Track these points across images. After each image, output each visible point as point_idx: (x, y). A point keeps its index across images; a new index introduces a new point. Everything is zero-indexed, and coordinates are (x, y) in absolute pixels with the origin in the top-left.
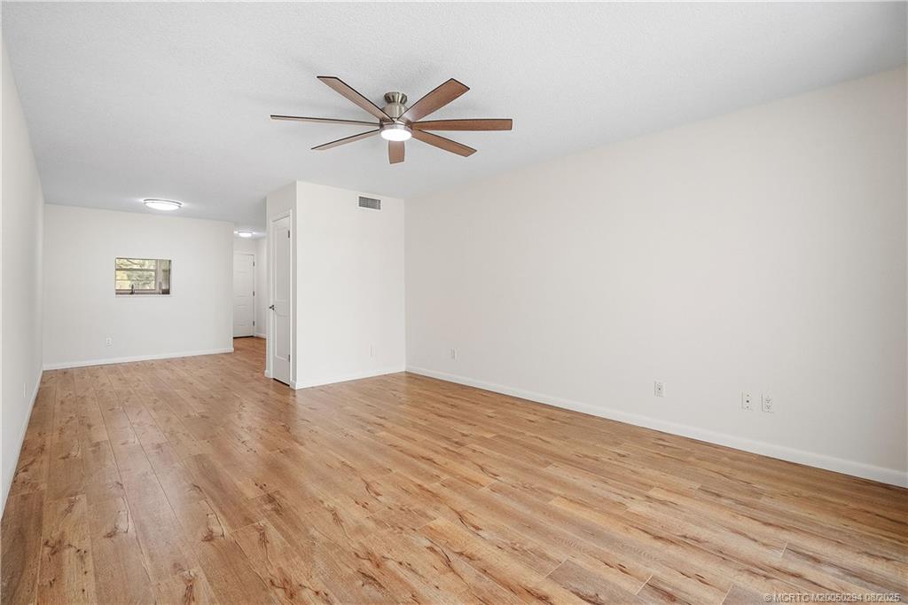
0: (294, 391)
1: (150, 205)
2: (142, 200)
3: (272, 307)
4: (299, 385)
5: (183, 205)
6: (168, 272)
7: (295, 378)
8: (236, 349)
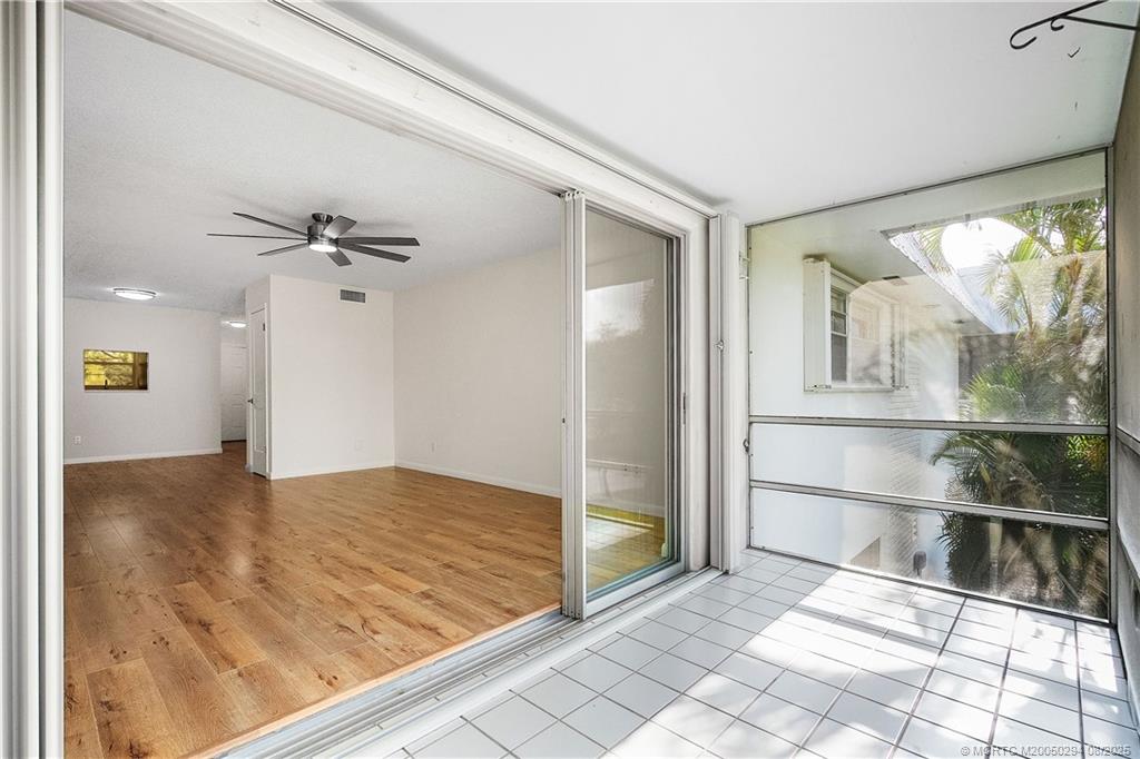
0: (269, 481)
1: (120, 294)
2: (112, 289)
3: (252, 401)
4: (273, 477)
5: (158, 294)
6: (145, 366)
7: (270, 470)
8: (224, 451)
